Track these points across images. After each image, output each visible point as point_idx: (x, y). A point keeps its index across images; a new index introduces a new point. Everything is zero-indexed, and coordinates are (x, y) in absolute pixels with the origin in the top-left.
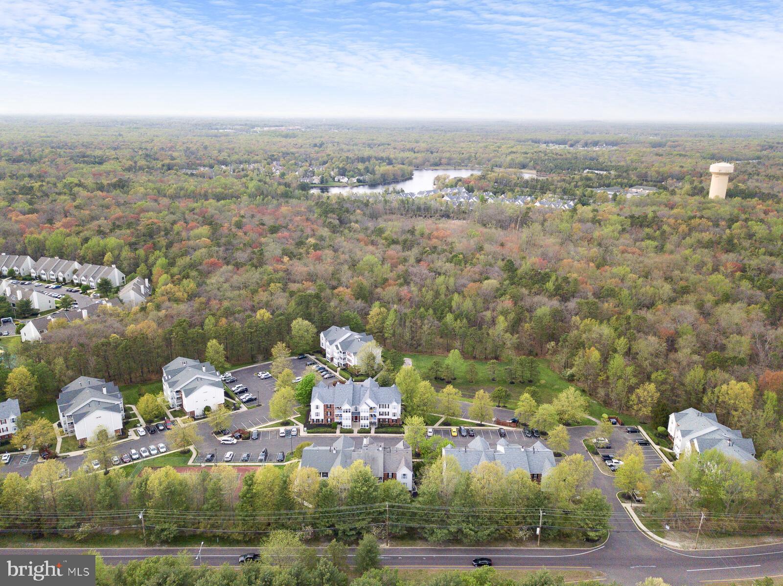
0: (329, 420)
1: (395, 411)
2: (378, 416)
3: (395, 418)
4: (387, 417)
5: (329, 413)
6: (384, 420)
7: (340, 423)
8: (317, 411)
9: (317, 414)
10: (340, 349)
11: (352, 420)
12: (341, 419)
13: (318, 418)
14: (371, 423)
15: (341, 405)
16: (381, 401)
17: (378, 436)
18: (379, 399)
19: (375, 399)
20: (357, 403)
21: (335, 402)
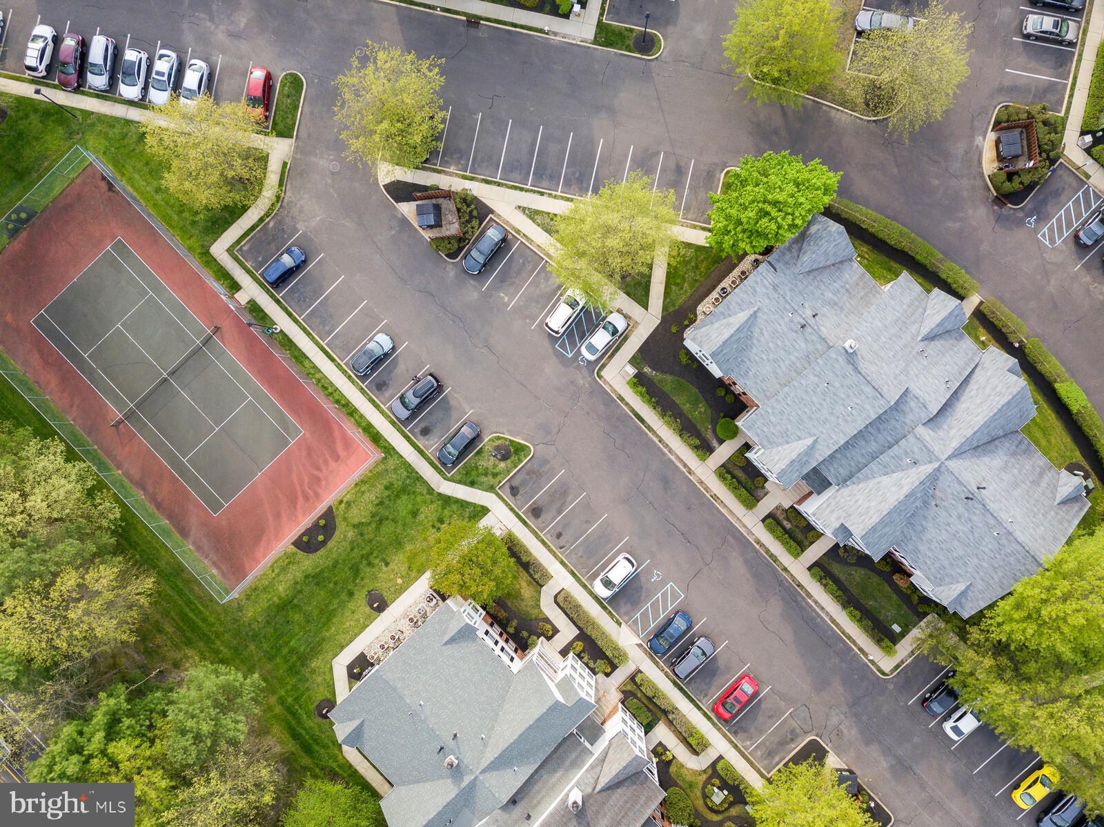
15: (765, 443)
16: (921, 548)
17: (799, 585)
18: (931, 533)
19: (912, 524)
20: (841, 470)
21: (762, 415)
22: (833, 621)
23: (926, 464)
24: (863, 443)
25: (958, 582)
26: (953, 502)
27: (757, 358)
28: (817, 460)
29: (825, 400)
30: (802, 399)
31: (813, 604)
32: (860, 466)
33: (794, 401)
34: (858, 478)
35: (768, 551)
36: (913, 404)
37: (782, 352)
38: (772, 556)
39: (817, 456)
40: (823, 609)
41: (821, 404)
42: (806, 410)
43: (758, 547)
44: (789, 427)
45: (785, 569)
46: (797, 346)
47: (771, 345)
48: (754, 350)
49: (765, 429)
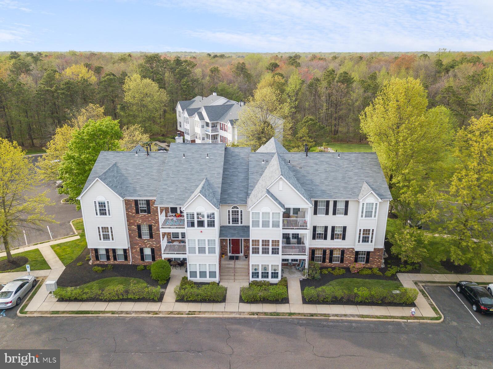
0: (147, 252)
1: (370, 224)
2: (309, 243)
3: (368, 247)
4: (338, 244)
5: (145, 230)
6: (328, 254)
7: (182, 264)
8: (104, 221)
9: (106, 233)
10: (207, 120)
11: (223, 253)
12: (182, 249)
13: (109, 244)
14: (286, 264)
15: (180, 202)
16: (323, 188)
17: (312, 315)
18: (317, 180)
19: (303, 183)
20: (240, 196)
21: (163, 192)
22: (362, 316)
23: (272, 159)
24: (235, 178)
25: (361, 187)
26: (305, 161)
27: (135, 180)
28: (219, 187)
29: (191, 163)
30: (179, 170)
31: (336, 318)
32: (246, 186)
33: (175, 174)
34: (251, 186)
35: (265, 314)
36: (237, 150)
37: (147, 170)
38: (271, 314)
39: (216, 186)
40: (345, 315)
41: (191, 166)
42: (186, 173)
43: (256, 316)
44: (185, 185)
45: (290, 314)
46: (153, 163)
47: (138, 171)
48: (130, 179)
49: (172, 196)
